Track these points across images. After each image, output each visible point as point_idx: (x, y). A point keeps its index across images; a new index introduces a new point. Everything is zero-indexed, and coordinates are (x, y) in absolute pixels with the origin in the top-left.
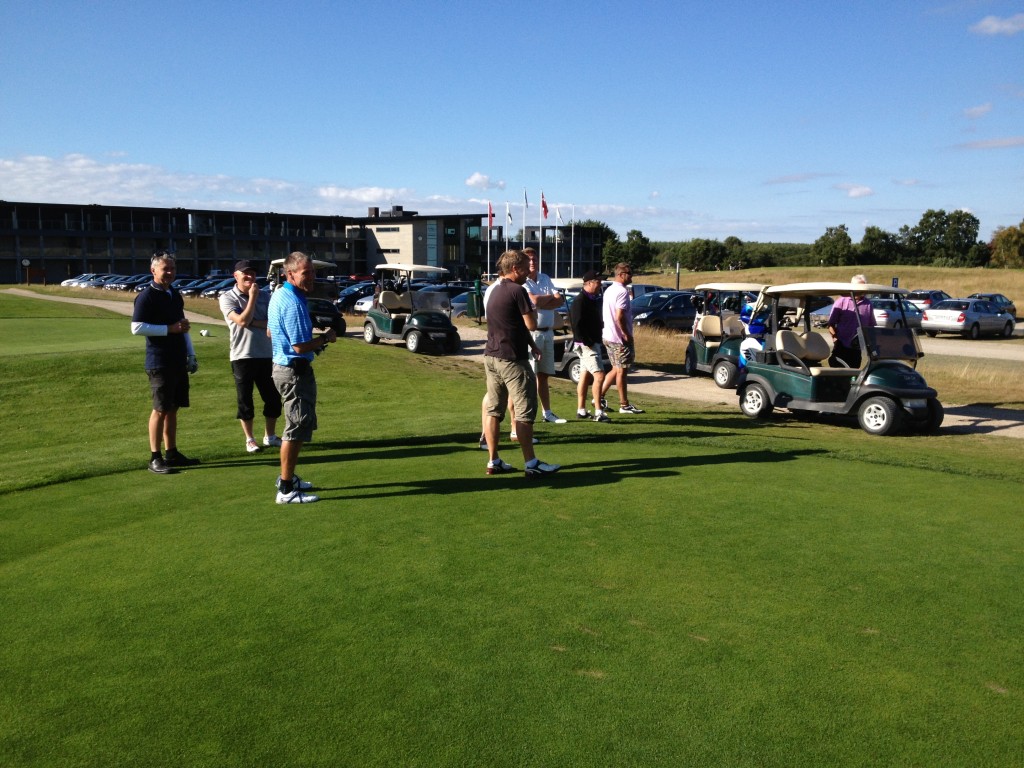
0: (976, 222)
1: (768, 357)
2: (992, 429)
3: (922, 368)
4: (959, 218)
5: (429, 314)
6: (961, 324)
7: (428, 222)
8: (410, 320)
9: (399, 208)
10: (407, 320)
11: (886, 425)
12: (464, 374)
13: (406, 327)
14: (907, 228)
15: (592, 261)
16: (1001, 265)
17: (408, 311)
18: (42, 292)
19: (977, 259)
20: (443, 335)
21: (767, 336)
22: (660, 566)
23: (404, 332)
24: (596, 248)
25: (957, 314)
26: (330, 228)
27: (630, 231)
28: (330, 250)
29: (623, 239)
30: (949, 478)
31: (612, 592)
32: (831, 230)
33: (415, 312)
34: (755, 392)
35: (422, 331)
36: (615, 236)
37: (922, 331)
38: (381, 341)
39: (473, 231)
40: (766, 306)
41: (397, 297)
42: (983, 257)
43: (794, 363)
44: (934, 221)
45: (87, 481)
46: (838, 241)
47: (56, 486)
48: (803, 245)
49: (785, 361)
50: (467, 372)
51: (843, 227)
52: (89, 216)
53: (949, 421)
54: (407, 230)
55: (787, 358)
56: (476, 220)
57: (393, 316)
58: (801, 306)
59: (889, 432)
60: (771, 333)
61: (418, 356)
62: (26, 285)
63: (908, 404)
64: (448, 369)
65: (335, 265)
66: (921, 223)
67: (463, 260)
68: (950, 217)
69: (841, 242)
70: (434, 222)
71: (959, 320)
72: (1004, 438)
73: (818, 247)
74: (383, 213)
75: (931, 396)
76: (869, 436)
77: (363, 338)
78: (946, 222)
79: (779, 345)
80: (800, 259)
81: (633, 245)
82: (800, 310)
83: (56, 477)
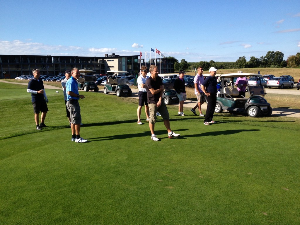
0: (282, 54)
1: (221, 95)
2: (286, 115)
3: (266, 97)
4: (278, 53)
5: (123, 85)
6: (278, 84)
7: (123, 58)
8: (117, 87)
9: (114, 54)
10: (116, 87)
11: (256, 114)
12: (133, 102)
13: (116, 89)
14: (262, 57)
15: (171, 69)
16: (290, 67)
17: (117, 84)
18: (9, 81)
19: (283, 65)
20: (127, 91)
21: (221, 89)
22: (190, 156)
23: (116, 90)
24: (172, 65)
25: (277, 81)
26: (94, 60)
27: (182, 59)
28: (94, 67)
29: (180, 62)
30: (273, 129)
31: (176, 164)
32: (241, 58)
33: (119, 85)
34: (218, 106)
35: (121, 90)
36: (177, 61)
37: (266, 87)
38: (109, 93)
39: (136, 60)
40: (221, 81)
41: (113, 80)
42: (285, 65)
43: (229, 97)
44: (271, 54)
45: (23, 136)
46: (242, 61)
47: (14, 138)
48: (232, 62)
49: (226, 96)
50: (134, 102)
51: (244, 57)
52: (23, 58)
53: (274, 113)
54: (116, 61)
55: (226, 95)
56: (136, 57)
57: (112, 86)
58: (231, 80)
59: (257, 116)
60: (222, 88)
61: (120, 97)
62: (5, 79)
63: (262, 108)
64: (129, 101)
65: (95, 71)
66: (267, 55)
67: (133, 69)
68: (275, 53)
69: (243, 62)
70: (124, 58)
71: (278, 83)
72: (290, 117)
73: (237, 63)
74: (109, 56)
75: (269, 106)
76: (251, 118)
77: (104, 92)
78: (274, 55)
79: (225, 92)
80: (232, 67)
81: (182, 64)
82: (230, 81)
83: (14, 135)
